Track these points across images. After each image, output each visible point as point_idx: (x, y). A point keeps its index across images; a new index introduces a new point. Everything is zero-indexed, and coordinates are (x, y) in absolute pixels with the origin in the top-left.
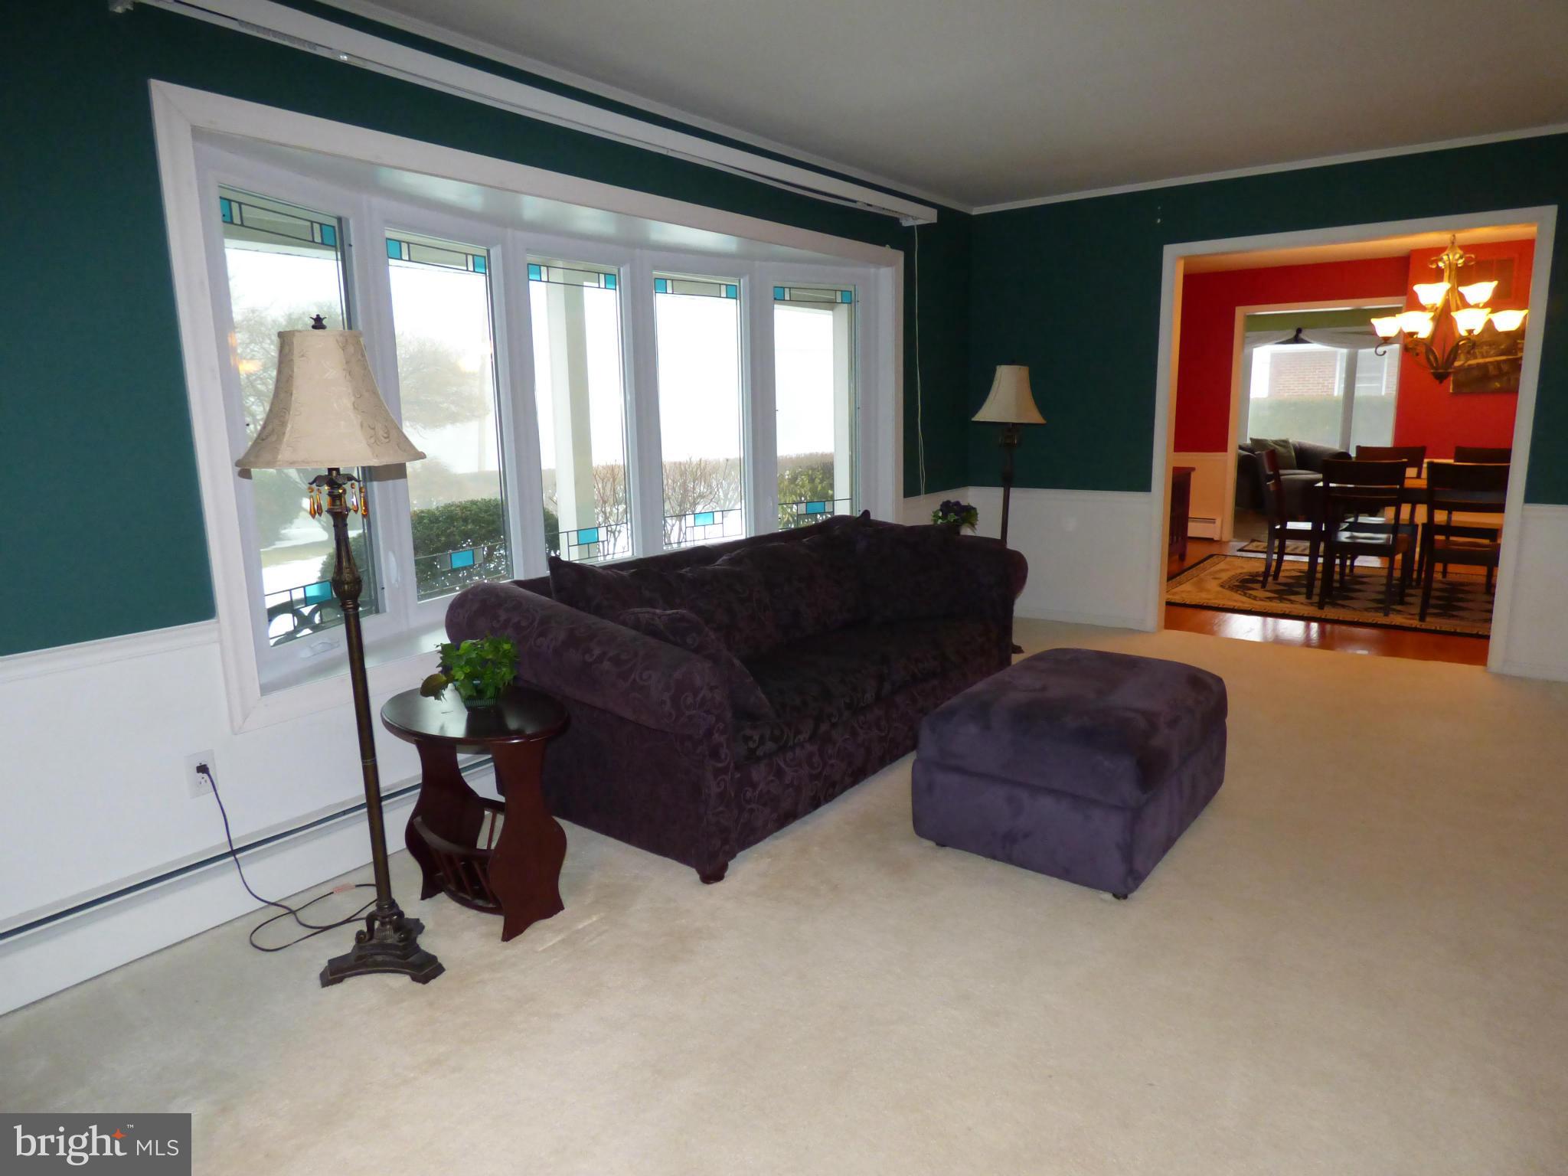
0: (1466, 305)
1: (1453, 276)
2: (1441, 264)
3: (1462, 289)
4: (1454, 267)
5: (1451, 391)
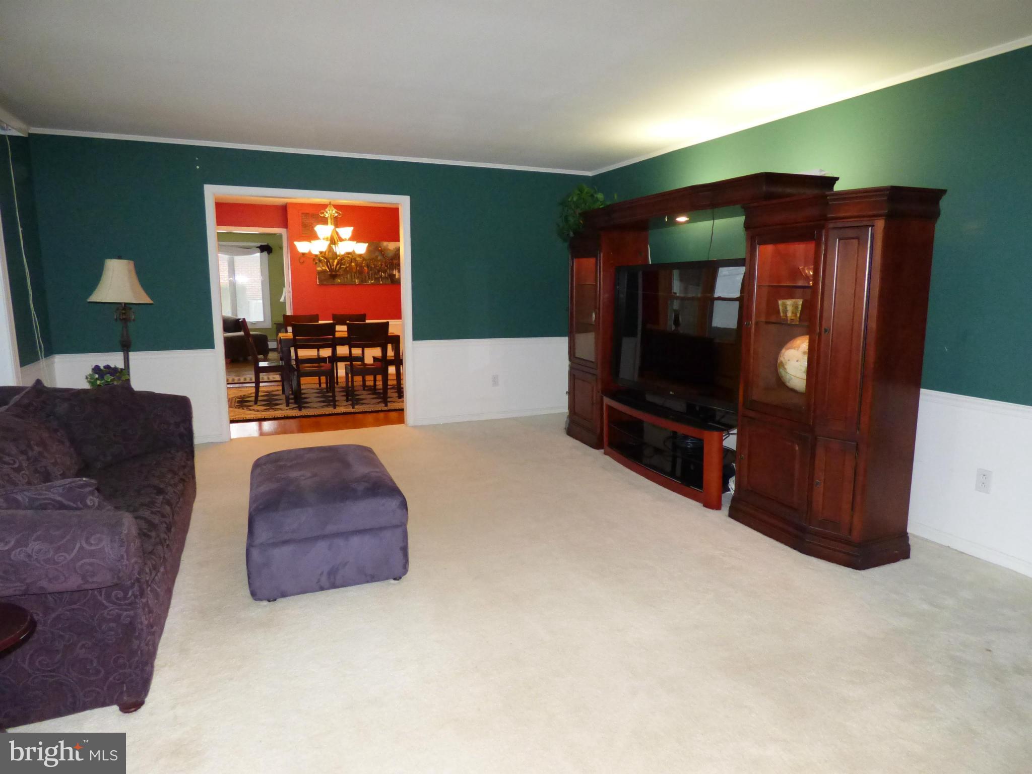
0: (341, 240)
1: (333, 223)
2: (327, 215)
3: (338, 230)
4: (332, 217)
5: (318, 284)
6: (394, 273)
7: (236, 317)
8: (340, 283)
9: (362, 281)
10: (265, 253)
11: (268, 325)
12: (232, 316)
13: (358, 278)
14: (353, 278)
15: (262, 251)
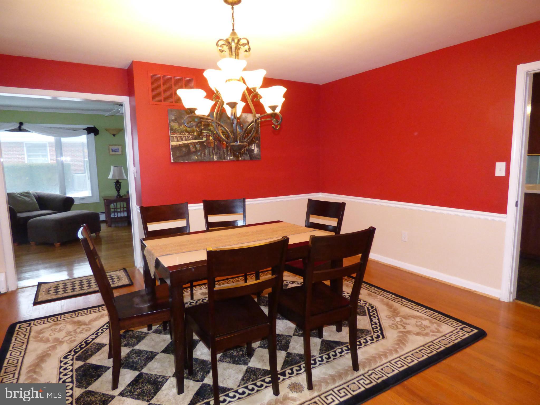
5: (172, 161)
6: (253, 148)
7: (65, 195)
8: (197, 160)
9: (220, 158)
10: (92, 135)
11: (97, 199)
12: (61, 195)
13: (216, 154)
14: (211, 154)
15: (89, 133)
